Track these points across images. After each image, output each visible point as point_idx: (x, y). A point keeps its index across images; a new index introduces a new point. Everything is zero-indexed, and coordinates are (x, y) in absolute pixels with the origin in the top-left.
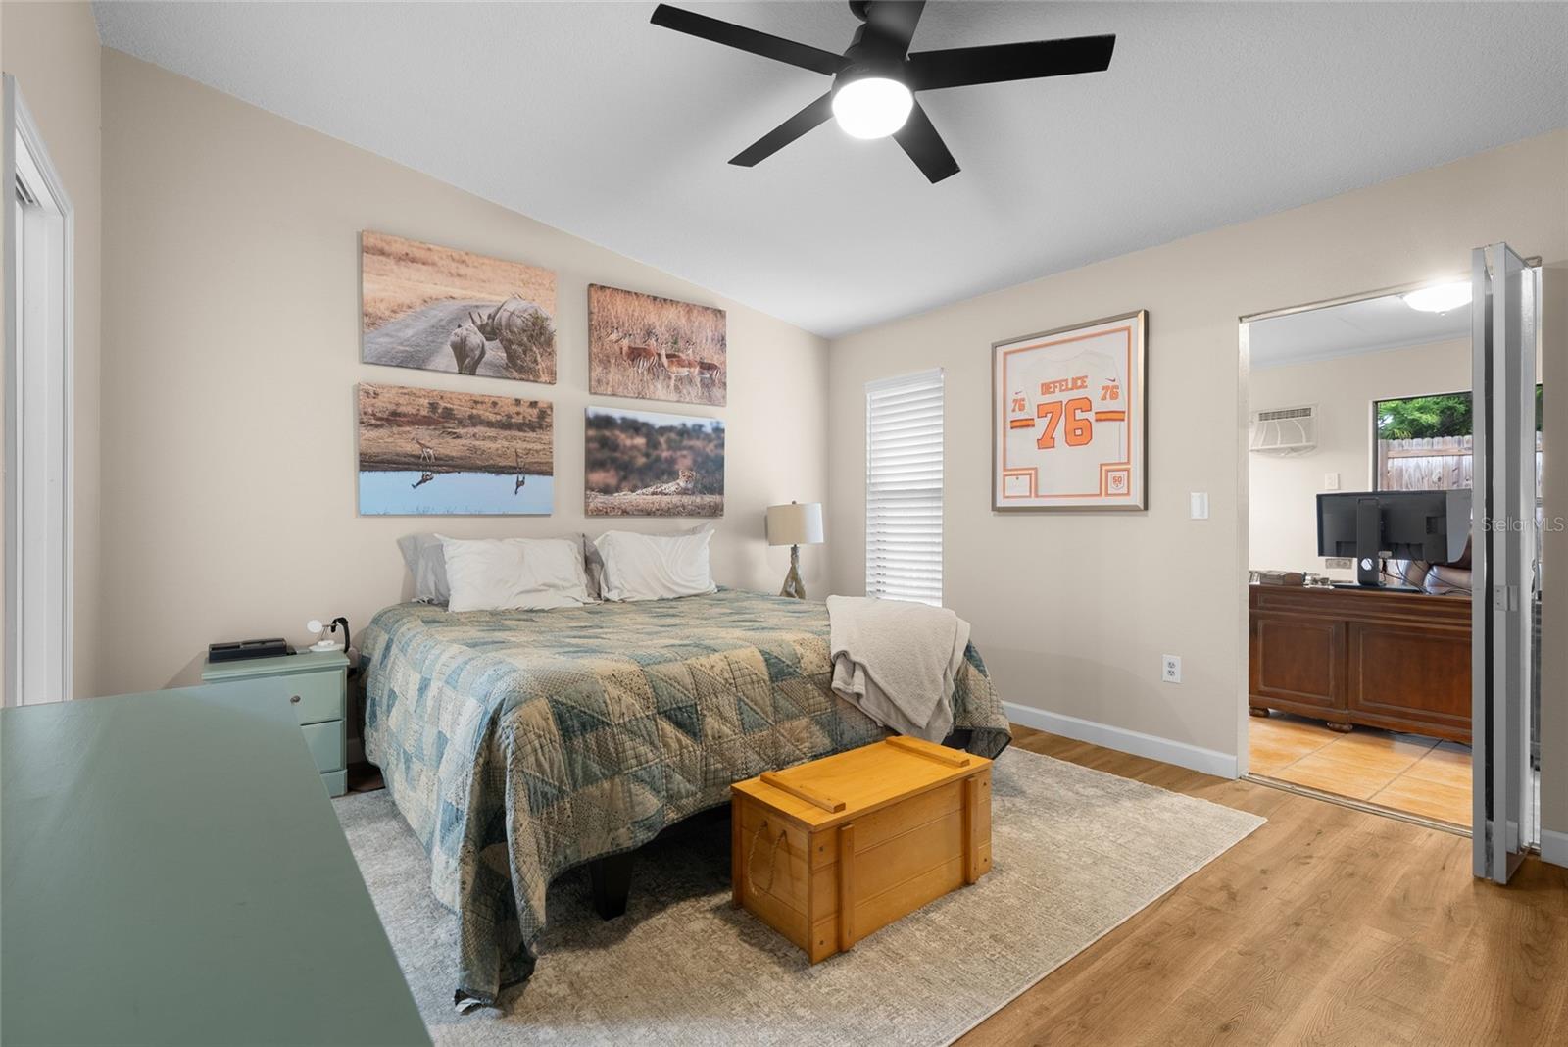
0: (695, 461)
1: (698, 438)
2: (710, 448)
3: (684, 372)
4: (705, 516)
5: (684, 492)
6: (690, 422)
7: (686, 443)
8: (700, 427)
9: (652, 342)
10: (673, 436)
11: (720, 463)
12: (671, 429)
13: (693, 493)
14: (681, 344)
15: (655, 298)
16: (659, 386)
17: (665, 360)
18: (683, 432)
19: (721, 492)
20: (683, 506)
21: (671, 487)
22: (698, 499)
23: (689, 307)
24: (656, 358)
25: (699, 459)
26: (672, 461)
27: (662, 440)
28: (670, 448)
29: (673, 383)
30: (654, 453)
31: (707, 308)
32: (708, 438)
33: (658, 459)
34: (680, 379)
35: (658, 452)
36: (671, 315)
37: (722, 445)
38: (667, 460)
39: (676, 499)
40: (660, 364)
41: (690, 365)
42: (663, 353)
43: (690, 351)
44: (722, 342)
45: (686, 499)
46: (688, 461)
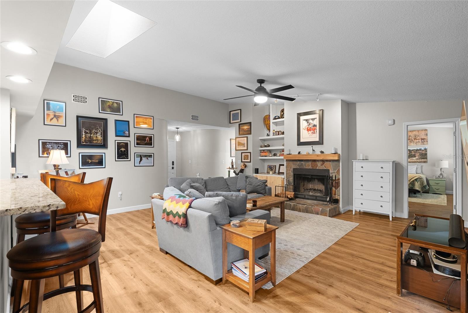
0: (420, 154)
1: (420, 151)
2: (424, 152)
3: (418, 141)
4: (422, 163)
5: (418, 159)
6: (418, 148)
7: (418, 152)
8: (421, 149)
9: (411, 137)
10: (415, 151)
11: (426, 154)
12: (414, 150)
13: (419, 159)
14: (417, 137)
15: (411, 131)
16: (412, 144)
17: (413, 140)
18: (417, 150)
19: (426, 159)
20: (417, 161)
21: (415, 158)
22: (421, 160)
23: (418, 131)
24: (411, 140)
25: (421, 154)
26: (415, 154)
27: (413, 152)
28: (414, 153)
29: (415, 143)
30: (411, 154)
31: (423, 130)
32: (423, 150)
33: (412, 154)
34: (417, 142)
35: (412, 153)
36: (415, 132)
37: (427, 151)
38: (414, 154)
39: (416, 160)
40: (412, 140)
41: (419, 139)
42: (413, 139)
43: (419, 137)
44: (427, 135)
45: (418, 160)
46: (418, 154)
